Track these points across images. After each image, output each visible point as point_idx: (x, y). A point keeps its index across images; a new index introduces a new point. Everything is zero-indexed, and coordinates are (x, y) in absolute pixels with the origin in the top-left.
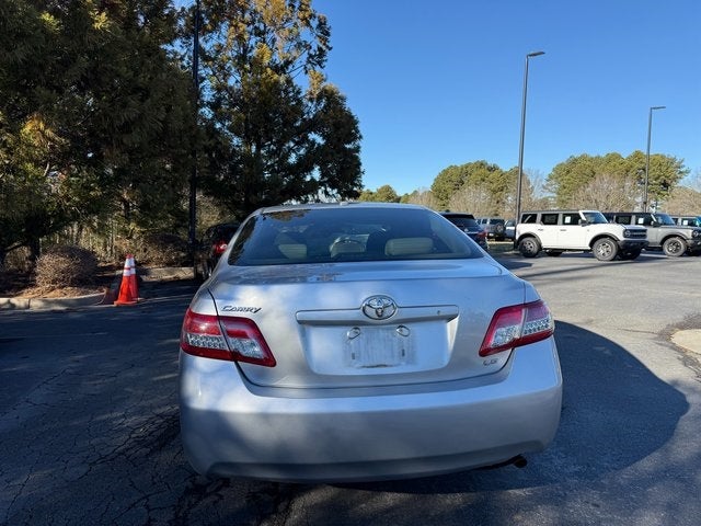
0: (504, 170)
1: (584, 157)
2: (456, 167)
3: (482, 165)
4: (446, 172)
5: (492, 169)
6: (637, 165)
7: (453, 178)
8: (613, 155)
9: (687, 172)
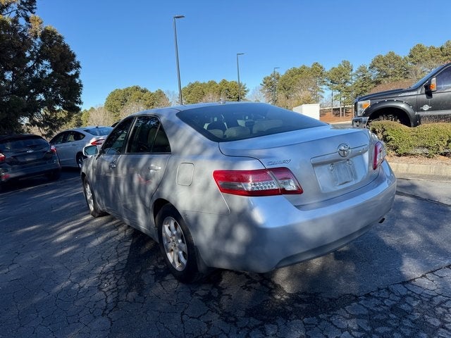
0: (152, 92)
1: (197, 83)
2: (120, 91)
3: (137, 88)
4: (113, 93)
5: (144, 91)
6: (225, 88)
7: (120, 98)
8: (212, 82)
9: (248, 91)
